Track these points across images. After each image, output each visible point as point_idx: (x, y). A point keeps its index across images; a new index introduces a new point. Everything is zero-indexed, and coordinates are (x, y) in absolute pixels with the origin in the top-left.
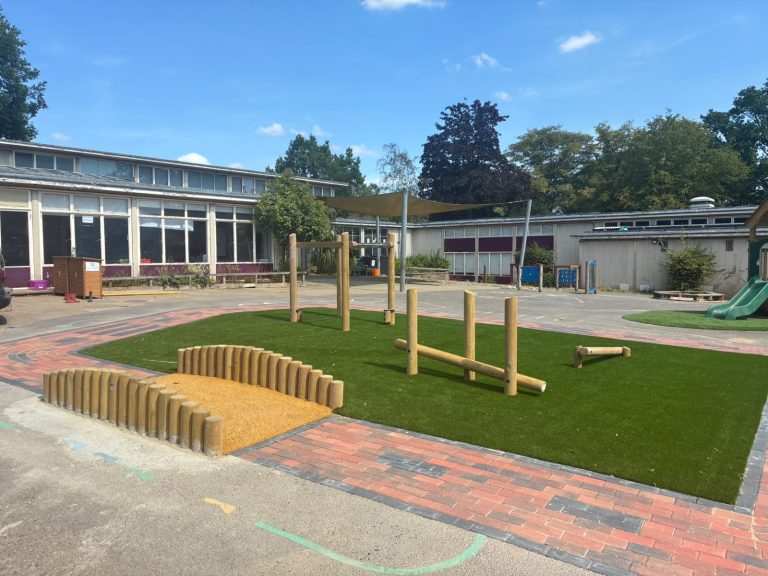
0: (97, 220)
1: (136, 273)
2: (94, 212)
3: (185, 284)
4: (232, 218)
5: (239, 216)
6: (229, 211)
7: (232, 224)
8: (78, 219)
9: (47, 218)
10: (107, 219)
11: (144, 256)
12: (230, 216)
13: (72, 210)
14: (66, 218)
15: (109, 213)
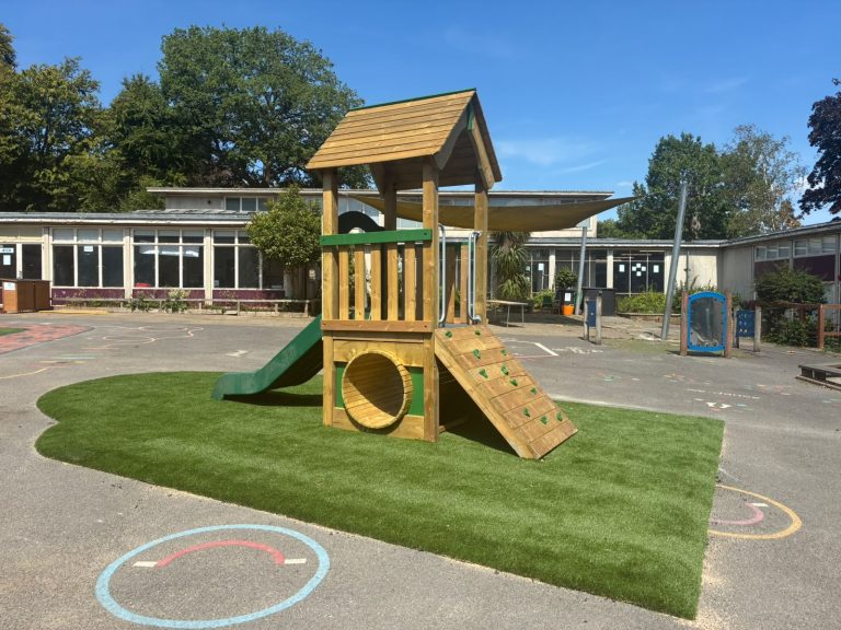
0: (96, 248)
1: (128, 295)
2: (94, 242)
3: (154, 308)
4: (233, 242)
5: (242, 240)
6: (230, 235)
7: (233, 248)
8: (81, 248)
9: (56, 248)
10: (104, 248)
11: (138, 280)
12: (231, 240)
13: (74, 241)
14: (70, 248)
15: (106, 243)
